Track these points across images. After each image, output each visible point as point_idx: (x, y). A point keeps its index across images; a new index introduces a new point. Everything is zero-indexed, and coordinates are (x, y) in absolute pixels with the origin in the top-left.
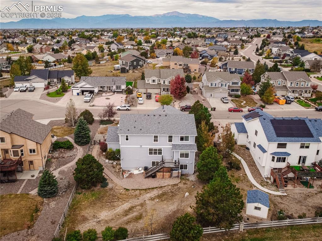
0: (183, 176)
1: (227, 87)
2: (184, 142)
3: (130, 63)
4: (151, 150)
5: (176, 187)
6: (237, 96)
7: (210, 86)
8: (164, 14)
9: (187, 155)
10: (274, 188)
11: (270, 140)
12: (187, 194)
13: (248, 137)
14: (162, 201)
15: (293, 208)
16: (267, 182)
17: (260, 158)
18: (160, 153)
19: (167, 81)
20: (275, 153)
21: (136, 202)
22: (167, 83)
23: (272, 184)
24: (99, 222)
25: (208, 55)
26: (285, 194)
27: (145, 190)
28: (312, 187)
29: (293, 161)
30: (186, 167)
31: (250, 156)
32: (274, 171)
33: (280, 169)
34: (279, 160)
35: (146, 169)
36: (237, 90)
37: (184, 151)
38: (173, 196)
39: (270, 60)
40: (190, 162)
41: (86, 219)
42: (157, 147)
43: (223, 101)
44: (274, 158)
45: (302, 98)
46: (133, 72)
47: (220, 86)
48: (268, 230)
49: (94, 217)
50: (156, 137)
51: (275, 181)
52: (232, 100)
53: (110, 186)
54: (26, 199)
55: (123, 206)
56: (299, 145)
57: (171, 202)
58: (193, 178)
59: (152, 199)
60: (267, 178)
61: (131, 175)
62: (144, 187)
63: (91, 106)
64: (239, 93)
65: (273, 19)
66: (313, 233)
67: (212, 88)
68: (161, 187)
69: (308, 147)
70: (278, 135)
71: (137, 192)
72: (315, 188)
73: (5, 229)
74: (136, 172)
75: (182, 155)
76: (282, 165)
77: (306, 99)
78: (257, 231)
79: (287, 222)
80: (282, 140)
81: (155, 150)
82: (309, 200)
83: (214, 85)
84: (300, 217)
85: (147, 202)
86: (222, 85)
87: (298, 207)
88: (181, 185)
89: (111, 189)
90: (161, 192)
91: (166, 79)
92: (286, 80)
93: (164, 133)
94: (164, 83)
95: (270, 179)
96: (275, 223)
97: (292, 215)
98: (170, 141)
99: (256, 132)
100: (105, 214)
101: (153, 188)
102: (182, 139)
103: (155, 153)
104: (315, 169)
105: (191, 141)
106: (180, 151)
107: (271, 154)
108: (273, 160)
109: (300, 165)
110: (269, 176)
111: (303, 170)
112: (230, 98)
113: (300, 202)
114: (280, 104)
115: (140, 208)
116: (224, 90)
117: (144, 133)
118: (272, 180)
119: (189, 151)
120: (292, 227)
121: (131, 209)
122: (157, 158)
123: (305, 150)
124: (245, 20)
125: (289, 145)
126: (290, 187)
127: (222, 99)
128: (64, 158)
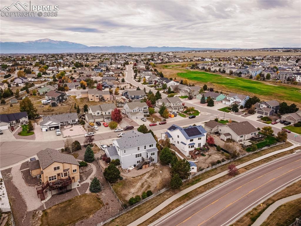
0: (154, 165)
1: (142, 112)
2: (151, 148)
3: (57, 98)
4: (136, 155)
5: (154, 170)
6: (148, 116)
7: (133, 112)
8: (36, 41)
9: (154, 154)
10: (193, 160)
11: (187, 139)
12: (161, 172)
13: (173, 139)
14: (153, 177)
15: (203, 166)
16: (189, 158)
17: (183, 148)
18: (141, 156)
19: (107, 113)
20: (190, 144)
21: (143, 181)
22: (107, 114)
23: (191, 158)
24: (133, 194)
25: (108, 85)
26: (198, 161)
27: (142, 175)
28: (205, 156)
29: (196, 146)
30: (154, 160)
31: (176, 148)
32: (190, 152)
33: (192, 151)
34: (192, 147)
35: (135, 166)
36: (147, 112)
37: (153, 152)
38: (156, 174)
39: (147, 85)
40: (155, 157)
41: (126, 194)
42: (139, 153)
43: (143, 120)
44: (189, 146)
45: (180, 112)
46: (62, 105)
47: (138, 111)
48: (199, 176)
49: (129, 193)
50: (139, 148)
51: (192, 156)
52: (147, 119)
53: (124, 178)
54: (87, 196)
55: (138, 184)
56: (197, 138)
57: (157, 177)
58: (158, 164)
59: (148, 178)
60: (188, 156)
61: (129, 171)
62: (141, 174)
63: (64, 138)
64: (148, 114)
65: (128, 46)
66: (213, 172)
67: (135, 113)
68: (148, 172)
69: (200, 139)
70: (190, 136)
71: (139, 177)
72: (207, 156)
73: (92, 211)
74: (131, 169)
75: (152, 154)
76: (193, 149)
77: (182, 112)
78: (196, 177)
79: (204, 171)
80: (191, 138)
81: (139, 155)
82: (207, 161)
83: (135, 111)
84: (207, 168)
85: (147, 180)
86: (139, 110)
87: (204, 165)
88: (156, 169)
89: (126, 179)
90: (150, 174)
91: (107, 111)
92: (170, 103)
93: (142, 145)
94: (106, 114)
95: (189, 156)
96: (200, 173)
97: (204, 168)
98: (145, 148)
99: (178, 136)
100: (133, 190)
101: (145, 173)
102: (150, 146)
103: (139, 156)
104: (205, 148)
105: (155, 146)
106: (151, 153)
107: (188, 145)
108: (189, 147)
109: (199, 147)
110: (189, 155)
111: (201, 149)
112: (146, 118)
113: (204, 163)
114: (172, 117)
115: (146, 183)
116: (141, 113)
117: (132, 147)
118: (190, 156)
119: (155, 152)
120: (206, 172)
121: (143, 184)
122: (140, 159)
123: (200, 140)
124: (107, 47)
125: (194, 139)
126: (198, 158)
127: (143, 119)
128: (86, 171)
